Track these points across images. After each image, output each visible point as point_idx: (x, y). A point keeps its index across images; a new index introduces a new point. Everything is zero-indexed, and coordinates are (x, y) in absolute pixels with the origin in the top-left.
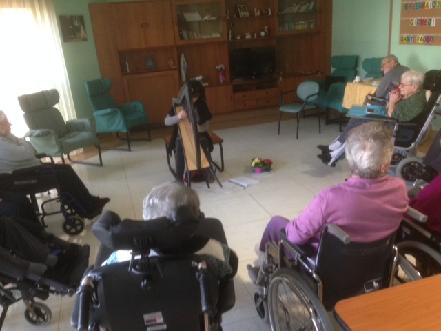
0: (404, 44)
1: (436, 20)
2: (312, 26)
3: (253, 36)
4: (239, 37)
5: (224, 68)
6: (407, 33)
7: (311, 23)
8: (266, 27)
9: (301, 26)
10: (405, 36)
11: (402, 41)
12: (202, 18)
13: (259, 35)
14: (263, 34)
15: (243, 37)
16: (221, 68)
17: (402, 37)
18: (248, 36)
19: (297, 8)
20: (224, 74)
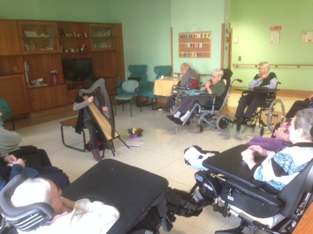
0: (182, 57)
1: (203, 44)
2: (110, 46)
3: (75, 50)
4: (67, 51)
5: (57, 72)
6: (184, 51)
7: (109, 44)
8: (84, 45)
9: (104, 46)
10: (183, 53)
11: (180, 56)
12: (39, 35)
13: (80, 50)
14: (82, 49)
15: (70, 51)
16: (55, 73)
17: (181, 54)
18: (73, 51)
19: (101, 34)
20: (57, 77)
